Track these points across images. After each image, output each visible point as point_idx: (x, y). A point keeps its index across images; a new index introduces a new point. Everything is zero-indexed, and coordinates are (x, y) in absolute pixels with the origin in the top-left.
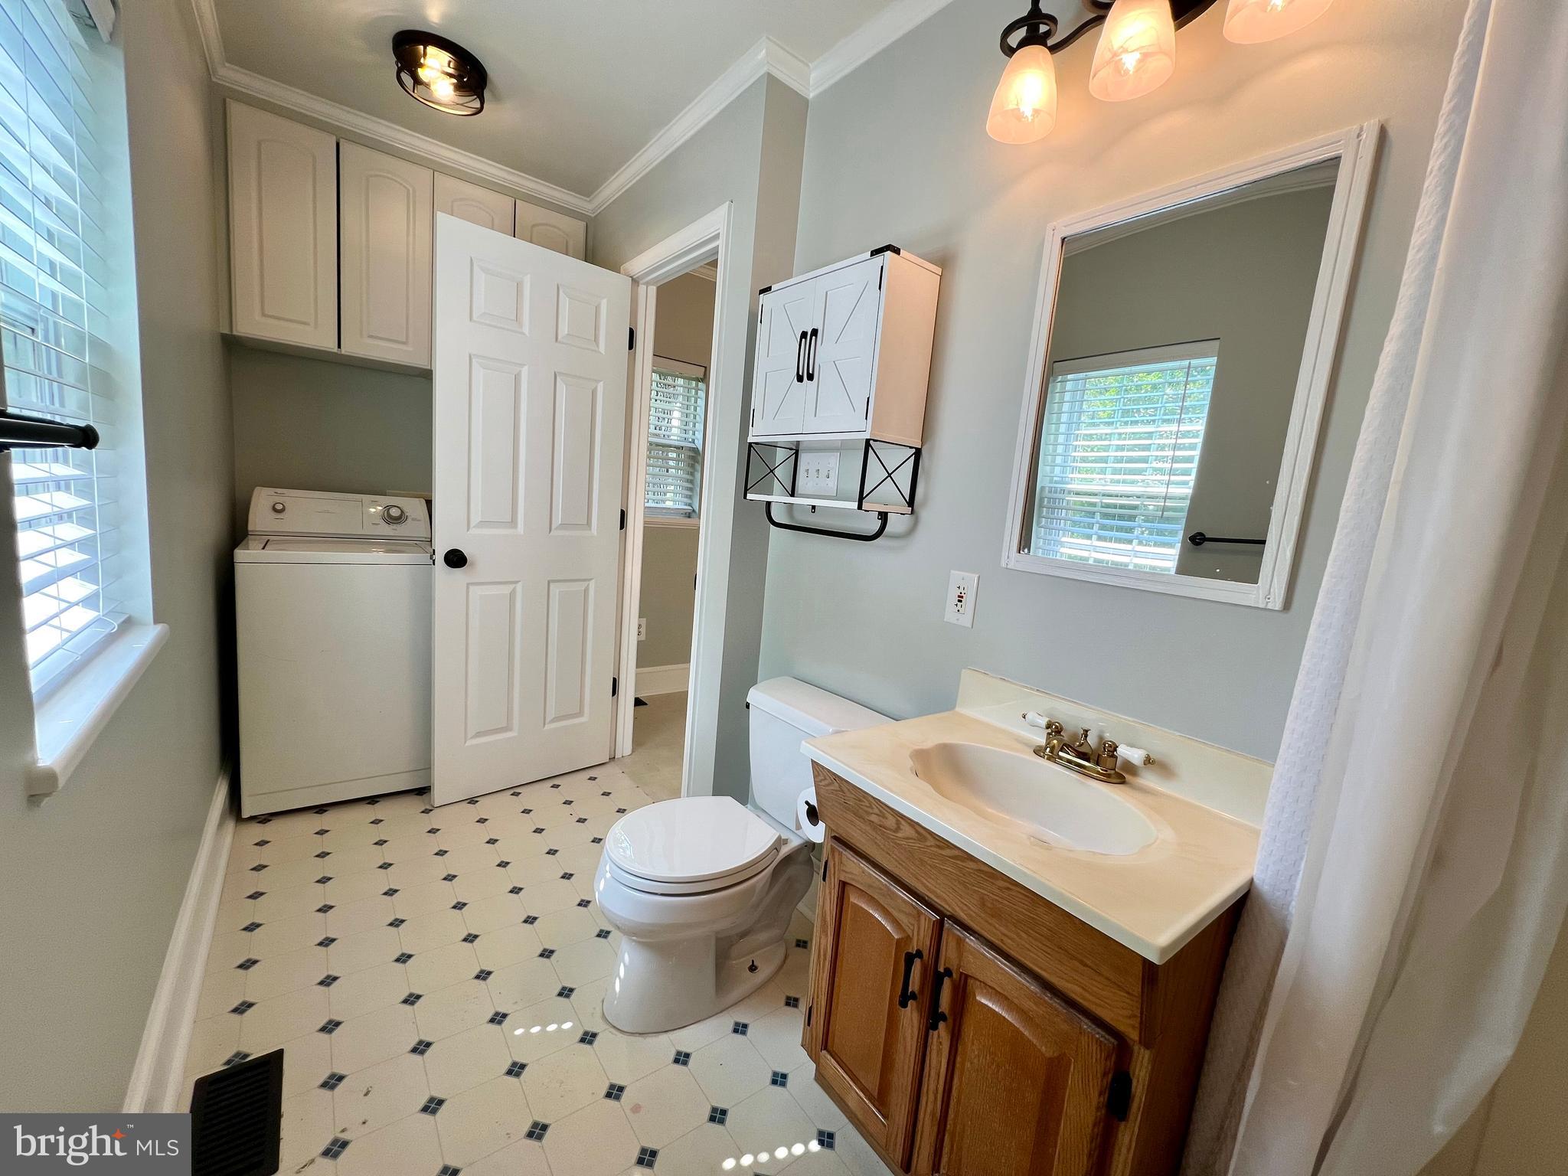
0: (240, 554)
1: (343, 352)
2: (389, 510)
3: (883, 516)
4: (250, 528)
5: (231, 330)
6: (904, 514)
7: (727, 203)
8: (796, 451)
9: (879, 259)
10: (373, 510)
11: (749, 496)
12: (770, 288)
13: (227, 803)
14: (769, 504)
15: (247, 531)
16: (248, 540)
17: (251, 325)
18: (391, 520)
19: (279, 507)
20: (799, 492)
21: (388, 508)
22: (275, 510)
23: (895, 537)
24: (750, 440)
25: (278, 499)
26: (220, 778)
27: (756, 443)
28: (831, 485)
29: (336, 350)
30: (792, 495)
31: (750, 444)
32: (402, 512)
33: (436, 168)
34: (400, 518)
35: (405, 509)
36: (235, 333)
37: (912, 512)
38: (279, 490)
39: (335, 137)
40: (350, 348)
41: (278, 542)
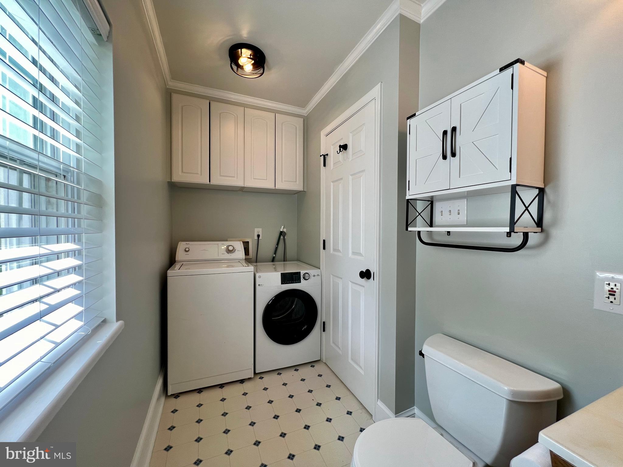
0: (170, 272)
1: (211, 184)
2: (228, 247)
3: (526, 235)
4: (176, 260)
5: (171, 180)
6: (537, 233)
7: (380, 83)
8: (431, 202)
9: (509, 71)
10: (223, 248)
11: (410, 229)
12: (415, 115)
13: (162, 388)
14: (419, 232)
15: (175, 260)
16: (175, 265)
17: (179, 177)
18: (229, 251)
19: (187, 249)
20: (436, 224)
21: (228, 246)
22: (186, 251)
23: (532, 248)
24: (407, 197)
25: (187, 246)
26: (160, 376)
27: (411, 199)
28: (463, 218)
29: (208, 183)
30: (431, 226)
31: (408, 200)
32: (234, 248)
33: (245, 106)
34: (233, 250)
35: (235, 247)
36: (172, 181)
37: (542, 231)
38: (187, 243)
39: (208, 101)
40: (214, 182)
41: (186, 265)
